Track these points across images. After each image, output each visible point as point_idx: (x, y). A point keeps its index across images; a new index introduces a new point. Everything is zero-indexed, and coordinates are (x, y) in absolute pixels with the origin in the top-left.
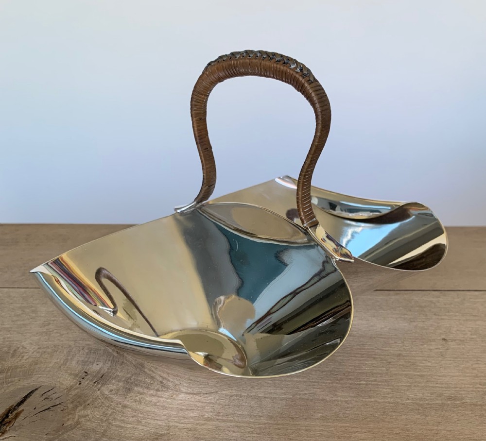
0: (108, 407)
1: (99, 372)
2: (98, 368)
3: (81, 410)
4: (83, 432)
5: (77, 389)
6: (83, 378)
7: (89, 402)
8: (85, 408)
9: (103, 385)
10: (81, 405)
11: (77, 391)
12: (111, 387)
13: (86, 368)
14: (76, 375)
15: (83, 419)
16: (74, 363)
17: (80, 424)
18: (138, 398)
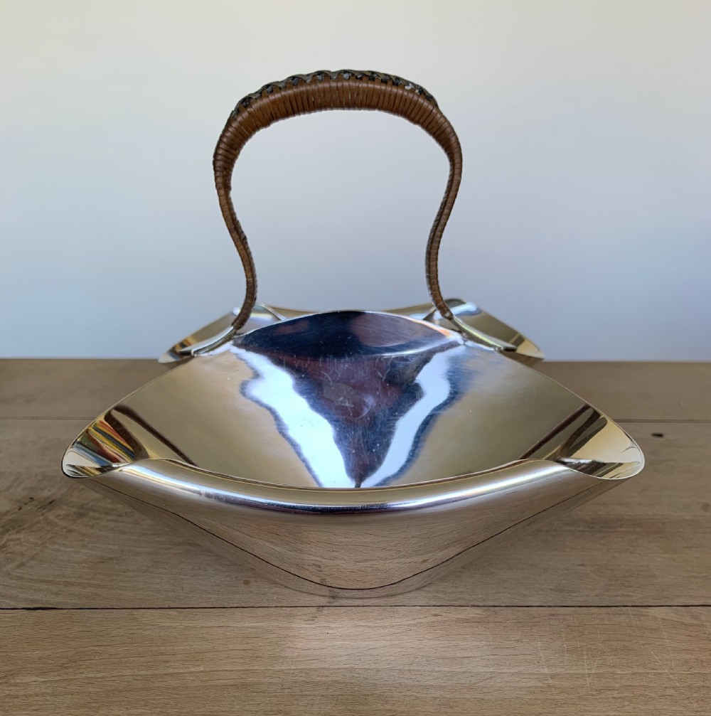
0: (49, 531)
1: (48, 498)
2: (49, 494)
3: (13, 534)
4: (8, 555)
5: (15, 513)
6: (26, 504)
7: (25, 526)
8: (18, 532)
9: (49, 510)
10: (14, 529)
11: (14, 515)
12: (59, 512)
13: (33, 495)
14: (19, 501)
15: (11, 543)
16: (19, 489)
17: (6, 547)
18: (90, 523)
